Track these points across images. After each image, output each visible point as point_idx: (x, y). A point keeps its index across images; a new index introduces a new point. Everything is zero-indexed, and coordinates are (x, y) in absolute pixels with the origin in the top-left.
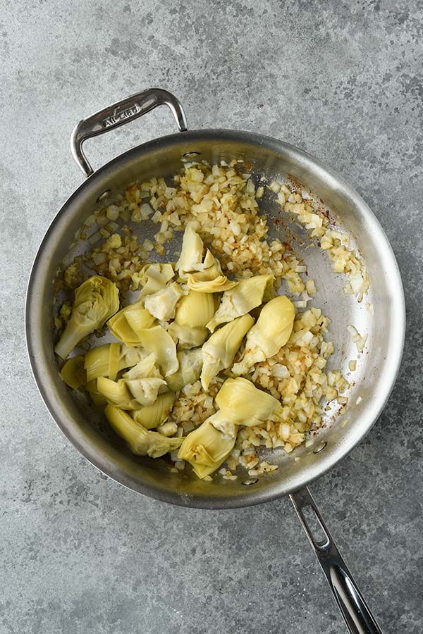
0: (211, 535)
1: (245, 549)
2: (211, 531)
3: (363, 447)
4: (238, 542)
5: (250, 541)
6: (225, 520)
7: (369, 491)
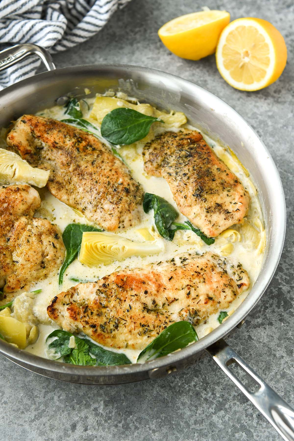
0: (96, 409)
1: (133, 428)
2: (96, 405)
3: (265, 329)
4: (125, 419)
5: (140, 420)
6: (113, 393)
7: (273, 373)
